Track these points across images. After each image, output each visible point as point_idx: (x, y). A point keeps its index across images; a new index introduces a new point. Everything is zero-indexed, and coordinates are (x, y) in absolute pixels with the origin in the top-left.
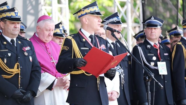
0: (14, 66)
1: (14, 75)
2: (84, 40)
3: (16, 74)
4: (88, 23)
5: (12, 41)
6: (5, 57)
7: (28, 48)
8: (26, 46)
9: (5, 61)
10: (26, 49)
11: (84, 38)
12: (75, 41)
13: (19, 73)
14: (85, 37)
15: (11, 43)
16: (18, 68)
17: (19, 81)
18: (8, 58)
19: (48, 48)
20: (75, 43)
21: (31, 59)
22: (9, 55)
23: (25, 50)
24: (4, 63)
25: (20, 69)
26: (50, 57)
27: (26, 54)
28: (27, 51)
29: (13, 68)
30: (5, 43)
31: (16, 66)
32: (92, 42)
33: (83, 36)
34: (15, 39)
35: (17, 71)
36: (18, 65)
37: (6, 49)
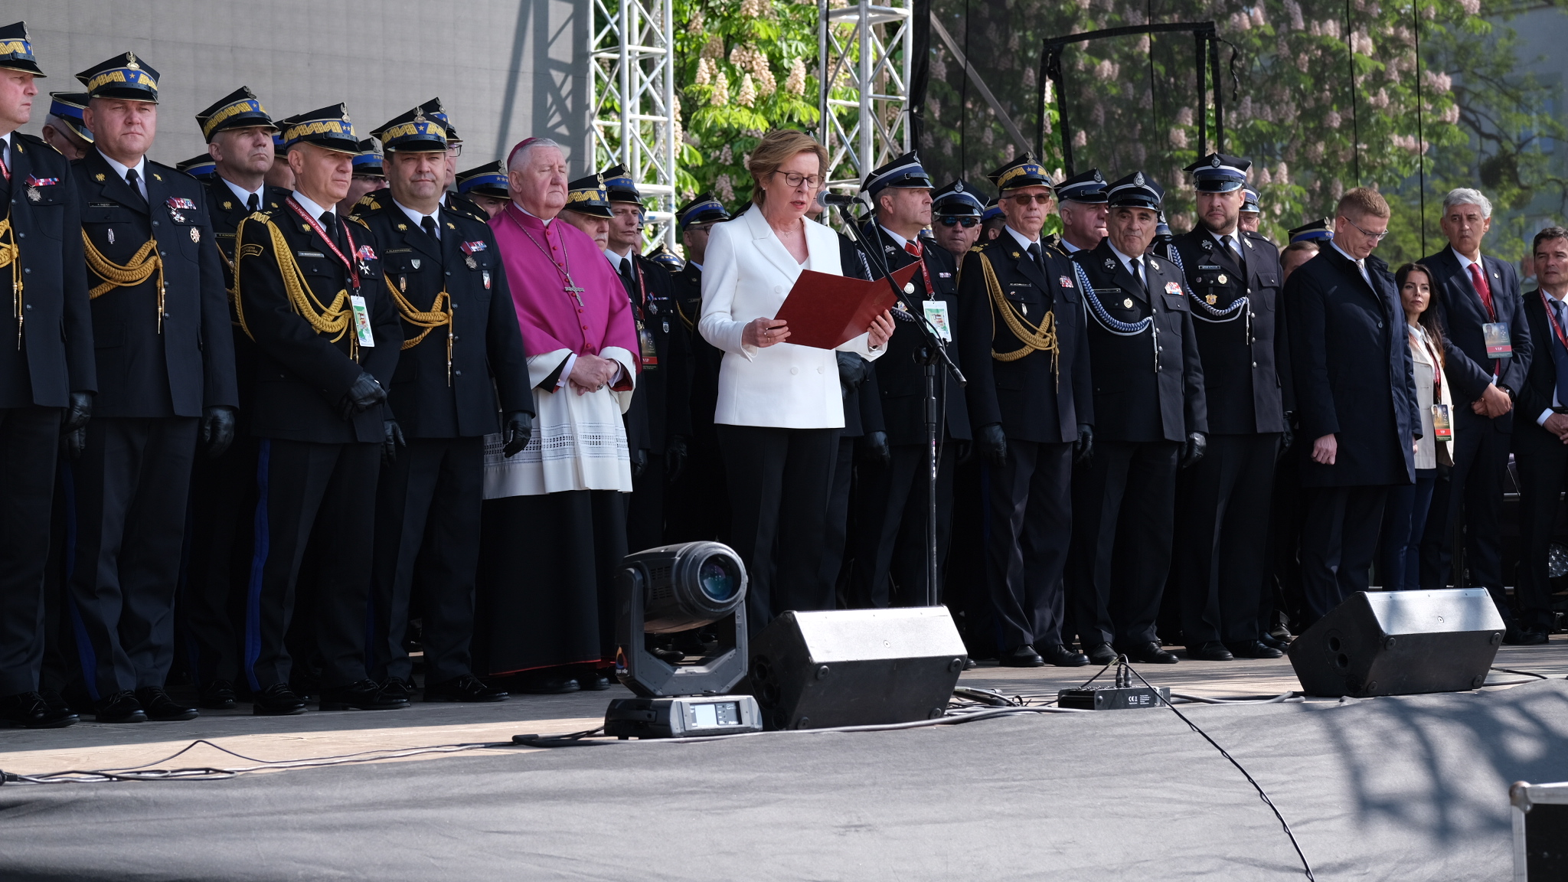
0: (434, 301)
1: (429, 331)
2: (307, 228)
3: (435, 328)
4: (303, 169)
5: (427, 221)
6: (402, 273)
7: (477, 247)
8: (473, 240)
9: (403, 286)
10: (474, 248)
11: (307, 223)
12: (278, 231)
13: (447, 325)
14: (307, 218)
15: (424, 230)
16: (444, 309)
17: (450, 349)
18: (411, 273)
19: (554, 249)
20: (281, 235)
21: (487, 279)
22: (416, 264)
23: (470, 250)
24: (400, 291)
25: (451, 312)
26: (563, 278)
27: (472, 264)
28: (476, 255)
29: (429, 311)
30: (402, 227)
31: (438, 302)
32: (329, 233)
33: (303, 215)
34: (435, 216)
35: (441, 318)
36: (445, 299)
37: (406, 245)
